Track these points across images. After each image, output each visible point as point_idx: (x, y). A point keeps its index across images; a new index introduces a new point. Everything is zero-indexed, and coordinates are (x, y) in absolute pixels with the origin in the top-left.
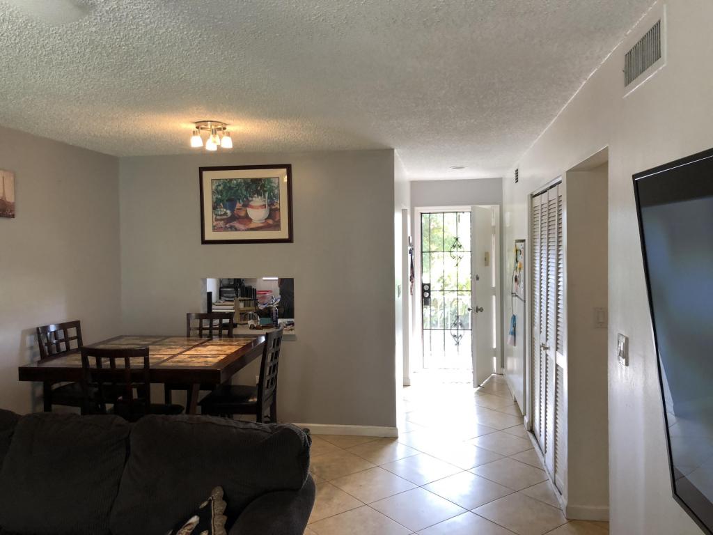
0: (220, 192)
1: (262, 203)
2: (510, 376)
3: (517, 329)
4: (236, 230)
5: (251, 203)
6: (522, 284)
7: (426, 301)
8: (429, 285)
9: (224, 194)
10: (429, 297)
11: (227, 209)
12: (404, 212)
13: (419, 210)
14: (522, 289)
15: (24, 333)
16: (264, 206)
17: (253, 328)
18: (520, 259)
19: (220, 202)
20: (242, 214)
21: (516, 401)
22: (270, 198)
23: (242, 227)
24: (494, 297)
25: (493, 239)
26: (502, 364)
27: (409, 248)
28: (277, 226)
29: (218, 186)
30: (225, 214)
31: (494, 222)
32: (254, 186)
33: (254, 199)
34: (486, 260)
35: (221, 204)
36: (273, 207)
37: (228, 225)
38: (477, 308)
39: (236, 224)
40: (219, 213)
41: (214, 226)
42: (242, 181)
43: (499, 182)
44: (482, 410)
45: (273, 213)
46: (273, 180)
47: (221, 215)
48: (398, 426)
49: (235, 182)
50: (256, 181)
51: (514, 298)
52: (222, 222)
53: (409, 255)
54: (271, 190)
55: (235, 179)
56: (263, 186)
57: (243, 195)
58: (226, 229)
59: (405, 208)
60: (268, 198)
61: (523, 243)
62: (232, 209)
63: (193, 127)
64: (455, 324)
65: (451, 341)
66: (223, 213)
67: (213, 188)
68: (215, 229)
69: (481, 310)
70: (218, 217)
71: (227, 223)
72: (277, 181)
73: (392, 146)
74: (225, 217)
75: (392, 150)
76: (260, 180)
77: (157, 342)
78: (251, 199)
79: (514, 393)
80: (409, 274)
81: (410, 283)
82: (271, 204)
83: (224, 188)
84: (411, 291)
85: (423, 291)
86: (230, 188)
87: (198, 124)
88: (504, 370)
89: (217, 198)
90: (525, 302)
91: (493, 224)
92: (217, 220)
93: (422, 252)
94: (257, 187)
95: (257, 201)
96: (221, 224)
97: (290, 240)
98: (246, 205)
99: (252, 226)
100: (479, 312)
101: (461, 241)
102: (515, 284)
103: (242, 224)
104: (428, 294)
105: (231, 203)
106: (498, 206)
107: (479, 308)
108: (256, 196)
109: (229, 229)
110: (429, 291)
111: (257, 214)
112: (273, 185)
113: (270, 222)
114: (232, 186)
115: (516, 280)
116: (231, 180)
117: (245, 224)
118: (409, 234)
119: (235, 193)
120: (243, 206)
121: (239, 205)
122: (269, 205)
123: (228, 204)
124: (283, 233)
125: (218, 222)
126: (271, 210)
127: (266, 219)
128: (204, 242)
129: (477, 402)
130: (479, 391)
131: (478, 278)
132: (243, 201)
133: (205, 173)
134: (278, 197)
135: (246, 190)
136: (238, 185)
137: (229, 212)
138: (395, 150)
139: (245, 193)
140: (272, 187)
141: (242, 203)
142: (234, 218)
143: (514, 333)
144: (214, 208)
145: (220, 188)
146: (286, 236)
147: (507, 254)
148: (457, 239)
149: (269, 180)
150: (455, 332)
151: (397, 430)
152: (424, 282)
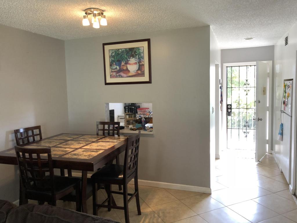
0: (113, 57)
1: (135, 62)
2: (277, 155)
3: (284, 132)
4: (122, 77)
5: (129, 62)
6: (290, 106)
7: (229, 113)
8: (231, 105)
9: (115, 57)
10: (231, 111)
11: (117, 66)
12: (217, 66)
13: (225, 65)
14: (290, 109)
15: (8, 133)
16: (136, 63)
17: (132, 129)
18: (288, 91)
19: (114, 62)
20: (125, 68)
21: (282, 172)
22: (139, 58)
23: (125, 75)
24: (268, 112)
25: (268, 80)
26: (272, 148)
27: (220, 86)
28: (143, 74)
29: (112, 53)
30: (116, 68)
31: (269, 70)
32: (130, 52)
33: (131, 59)
34: (264, 91)
35: (114, 63)
36: (141, 64)
37: (118, 75)
38: (259, 118)
39: (122, 74)
40: (113, 68)
41: (111, 75)
42: (124, 50)
43: (271, 48)
44: (261, 177)
45: (141, 67)
46: (140, 48)
47: (114, 69)
48: (211, 187)
49: (121, 50)
50: (131, 49)
51: (282, 114)
52: (115, 73)
53: (220, 90)
54: (139, 54)
55: (121, 49)
56: (135, 52)
57: (125, 57)
58: (116, 77)
59: (218, 63)
60: (138, 59)
61: (291, 82)
62: (120, 65)
63: (83, 13)
64: (245, 126)
65: (243, 135)
66: (115, 68)
67: (110, 54)
68: (111, 76)
69: (261, 120)
70: (113, 70)
71: (117, 73)
72: (142, 49)
73: (208, 23)
74: (116, 70)
75: (208, 26)
76: (133, 48)
77: (76, 138)
78: (129, 59)
79: (280, 167)
80: (220, 100)
81: (220, 105)
82: (140, 62)
83: (115, 54)
84: (221, 109)
85: (227, 108)
86: (118, 54)
87: (86, 11)
88: (273, 152)
89: (112, 60)
90: (292, 117)
91: (268, 72)
92: (112, 72)
93: (227, 88)
94: (132, 53)
95: (132, 60)
96: (114, 74)
97: (150, 82)
98: (127, 63)
99: (130, 74)
100: (260, 121)
101: (249, 82)
102: (283, 106)
103: (124, 74)
104: (230, 110)
105: (119, 62)
106: (272, 61)
107: (260, 118)
108: (131, 58)
109: (118, 77)
110: (231, 109)
111: (133, 68)
112: (140, 51)
113: (139, 72)
114: (119, 53)
115: (284, 103)
116: (119, 49)
117: (126, 74)
118: (220, 78)
119: (121, 57)
120: (125, 63)
121: (123, 63)
122: (139, 63)
123: (117, 63)
124: (146, 78)
125: (113, 73)
126: (139, 65)
127: (137, 71)
128: (106, 84)
129: (258, 171)
130: (258, 164)
131: (259, 102)
132: (125, 61)
133: (105, 46)
134: (143, 58)
135: (126, 55)
136: (122, 52)
137: (118, 67)
138: (211, 26)
139: (126, 56)
140: (140, 52)
141: (125, 62)
142: (121, 70)
143: (282, 134)
144: (111, 65)
145: (113, 54)
146: (148, 80)
147: (277, 88)
148: (247, 80)
149: (138, 48)
150: (245, 130)
151: (211, 189)
152: (228, 104)
